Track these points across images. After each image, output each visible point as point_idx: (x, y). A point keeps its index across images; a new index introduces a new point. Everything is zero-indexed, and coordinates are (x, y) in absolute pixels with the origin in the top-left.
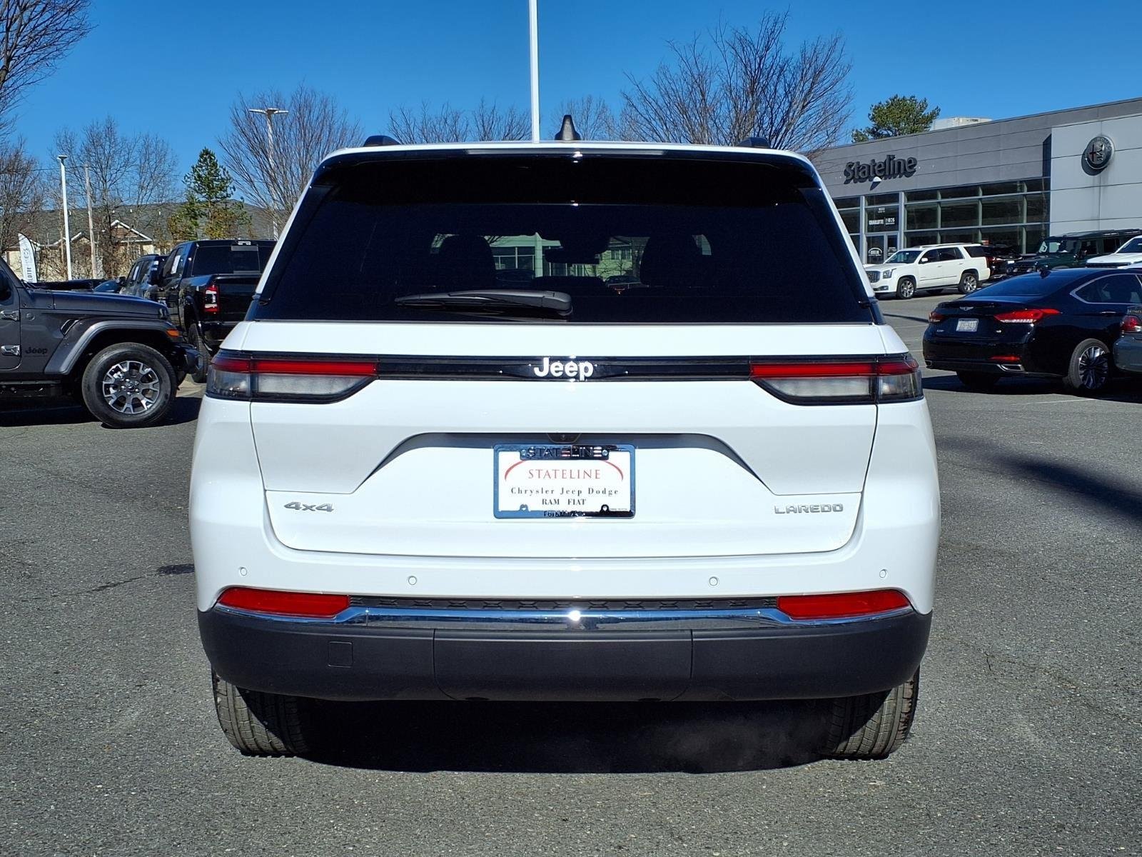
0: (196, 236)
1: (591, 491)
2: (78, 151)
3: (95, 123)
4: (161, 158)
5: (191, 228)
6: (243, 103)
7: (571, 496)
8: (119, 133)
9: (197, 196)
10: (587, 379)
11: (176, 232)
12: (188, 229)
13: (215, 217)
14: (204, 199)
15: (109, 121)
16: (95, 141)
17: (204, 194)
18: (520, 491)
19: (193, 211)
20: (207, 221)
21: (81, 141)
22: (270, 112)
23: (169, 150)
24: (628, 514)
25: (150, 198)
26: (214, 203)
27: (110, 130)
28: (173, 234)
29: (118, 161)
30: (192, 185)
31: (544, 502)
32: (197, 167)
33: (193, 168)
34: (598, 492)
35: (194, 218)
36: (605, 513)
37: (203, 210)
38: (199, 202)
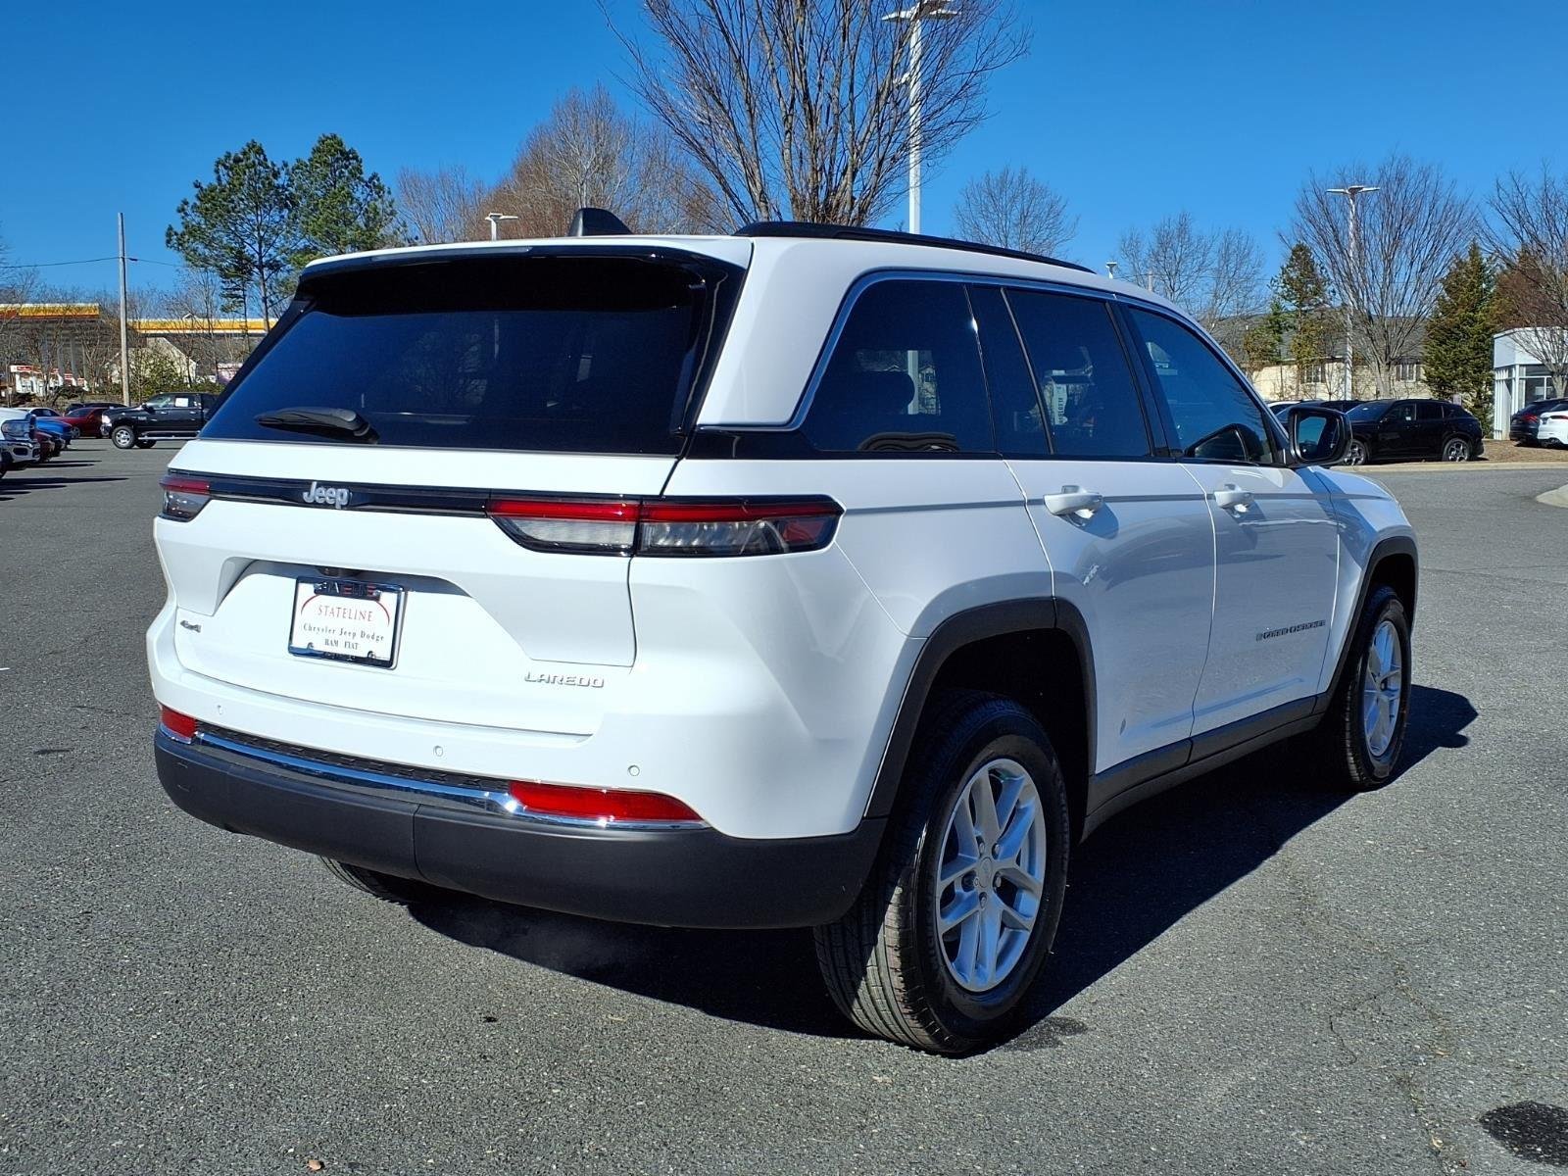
0: (1279, 355)
1: (363, 634)
2: (1144, 256)
3: (1166, 220)
4: (1243, 258)
5: (1273, 345)
6: (1314, 184)
7: (349, 639)
8: (1195, 229)
9: (1283, 303)
10: (343, 507)
11: (1253, 350)
12: (1269, 347)
13: (1305, 331)
14: (1294, 308)
15: (1184, 216)
16: (1164, 243)
17: (1294, 301)
18: (310, 629)
19: (1278, 322)
20: (1295, 335)
21: (1149, 242)
22: (1354, 191)
23: (1255, 247)
24: (387, 664)
25: (1228, 309)
26: (1306, 311)
27: (1183, 229)
28: (1249, 352)
29: (1191, 265)
30: (1280, 290)
31: (327, 643)
32: (1288, 267)
33: (1282, 268)
34: (368, 637)
35: (1278, 331)
36: (369, 661)
37: (1291, 320)
38: (1288, 312)
